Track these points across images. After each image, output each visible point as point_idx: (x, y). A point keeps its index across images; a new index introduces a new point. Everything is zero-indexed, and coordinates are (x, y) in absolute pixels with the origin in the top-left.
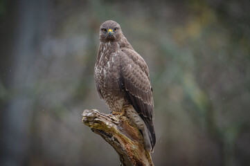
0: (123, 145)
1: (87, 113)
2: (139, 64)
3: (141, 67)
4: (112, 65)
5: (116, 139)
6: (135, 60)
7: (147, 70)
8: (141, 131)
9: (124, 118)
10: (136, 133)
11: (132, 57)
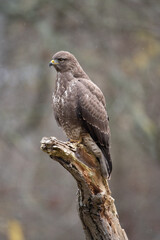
0: (81, 172)
1: (45, 140)
2: (96, 94)
3: (98, 97)
4: (70, 94)
5: (74, 166)
6: (91, 90)
7: (104, 100)
8: (98, 159)
9: (82, 145)
10: (93, 160)
11: (89, 88)
